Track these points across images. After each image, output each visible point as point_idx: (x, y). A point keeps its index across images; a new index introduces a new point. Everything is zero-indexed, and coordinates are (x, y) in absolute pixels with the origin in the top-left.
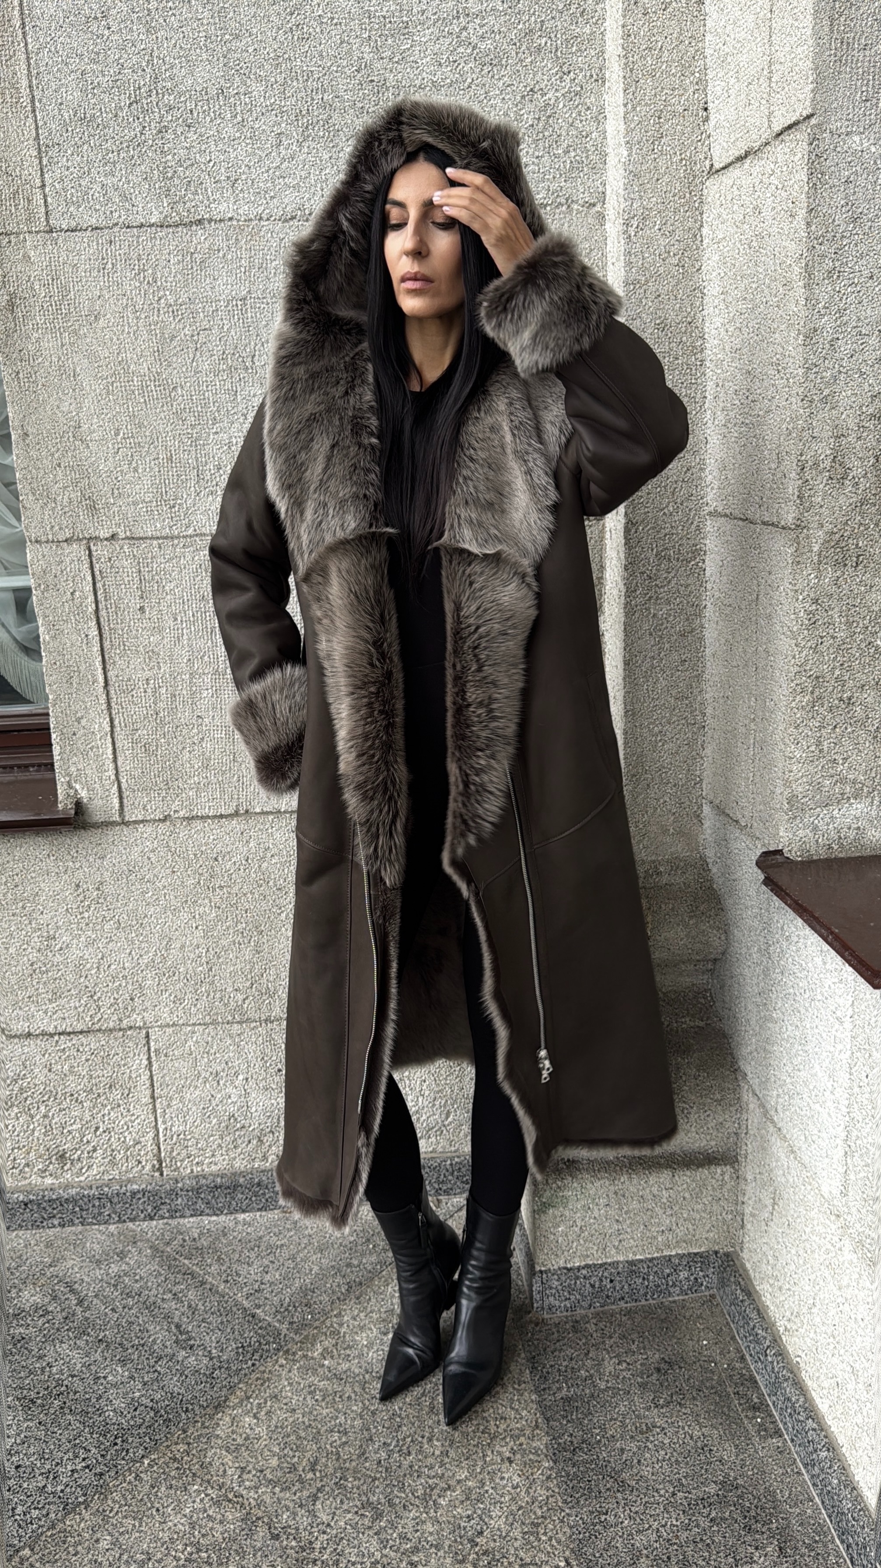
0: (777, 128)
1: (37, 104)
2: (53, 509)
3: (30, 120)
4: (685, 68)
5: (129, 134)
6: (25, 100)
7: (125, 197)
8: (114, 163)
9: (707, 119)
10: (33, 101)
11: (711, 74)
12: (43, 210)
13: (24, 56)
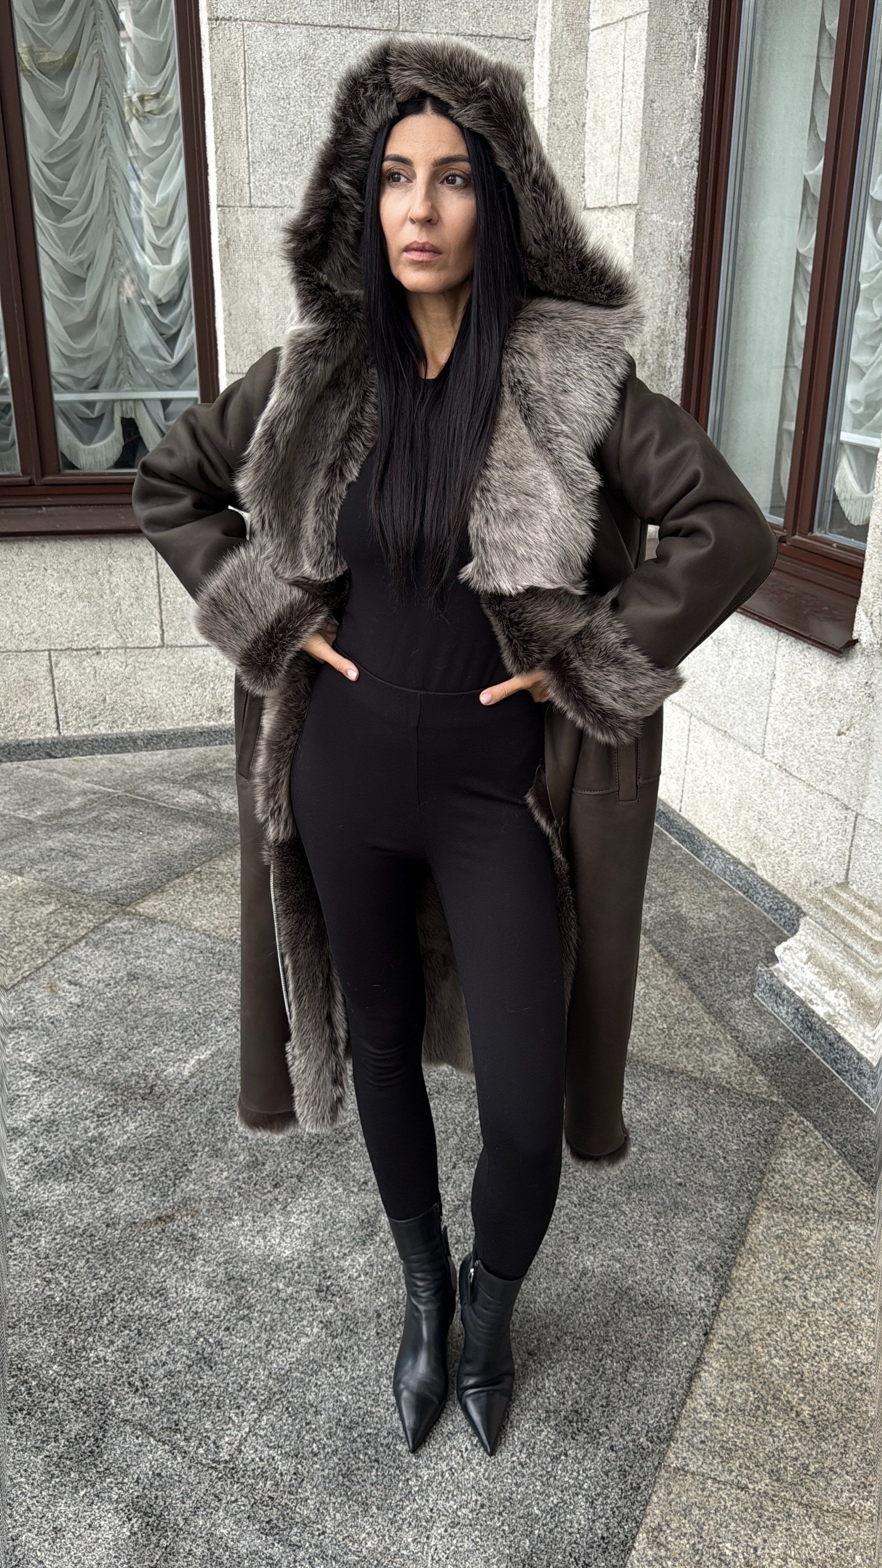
0: (621, 203)
1: (250, 140)
2: (242, 356)
3: (246, 148)
4: (575, 156)
5: (295, 159)
6: (243, 138)
7: (291, 192)
8: (287, 174)
9: (583, 182)
10: (247, 138)
11: (587, 162)
12: (248, 195)
13: (244, 115)
